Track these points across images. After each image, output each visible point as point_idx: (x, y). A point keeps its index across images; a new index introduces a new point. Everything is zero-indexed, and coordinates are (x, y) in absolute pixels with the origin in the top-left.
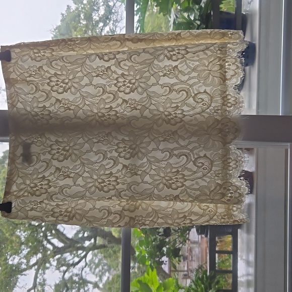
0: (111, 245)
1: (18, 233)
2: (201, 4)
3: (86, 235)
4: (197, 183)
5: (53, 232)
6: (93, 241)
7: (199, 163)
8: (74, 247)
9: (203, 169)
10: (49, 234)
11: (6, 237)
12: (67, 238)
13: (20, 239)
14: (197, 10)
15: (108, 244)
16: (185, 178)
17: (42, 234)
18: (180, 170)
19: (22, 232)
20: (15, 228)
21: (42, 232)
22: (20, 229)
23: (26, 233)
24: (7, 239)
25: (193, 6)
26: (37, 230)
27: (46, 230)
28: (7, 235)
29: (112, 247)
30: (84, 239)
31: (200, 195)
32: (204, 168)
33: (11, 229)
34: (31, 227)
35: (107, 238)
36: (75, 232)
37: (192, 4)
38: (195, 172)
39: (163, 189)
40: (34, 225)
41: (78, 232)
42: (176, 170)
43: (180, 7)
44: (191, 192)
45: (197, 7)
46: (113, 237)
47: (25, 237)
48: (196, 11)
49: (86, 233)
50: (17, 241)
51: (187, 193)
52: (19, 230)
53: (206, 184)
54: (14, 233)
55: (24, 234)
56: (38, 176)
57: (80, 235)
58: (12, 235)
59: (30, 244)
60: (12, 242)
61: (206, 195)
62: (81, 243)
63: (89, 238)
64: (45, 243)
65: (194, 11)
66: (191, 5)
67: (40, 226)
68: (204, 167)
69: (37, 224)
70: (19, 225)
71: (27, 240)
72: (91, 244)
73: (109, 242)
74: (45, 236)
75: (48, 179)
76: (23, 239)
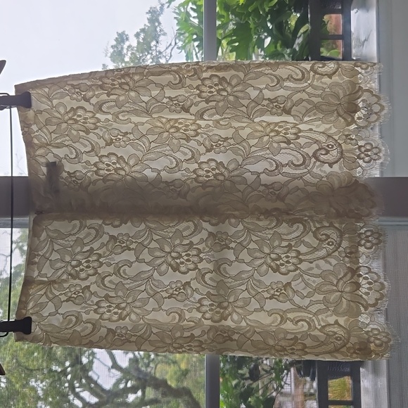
0: (166, 399)
1: (33, 383)
2: (294, 46)
3: (129, 385)
4: (318, 267)
5: (84, 381)
6: (140, 393)
7: (323, 235)
8: (112, 402)
9: (328, 244)
10: (77, 385)
11: (15, 389)
12: (103, 390)
13: (36, 391)
14: (289, 55)
15: (163, 397)
16: (300, 257)
17: (67, 385)
18: (293, 243)
19: (39, 382)
20: (29, 376)
21: (68, 381)
22: (36, 377)
23: (44, 383)
24: (18, 393)
25: (283, 50)
26: (60, 379)
27: (74, 378)
28: (17, 386)
29: (168, 402)
30: (127, 391)
31: (322, 284)
32: (329, 242)
33: (24, 378)
34: (52, 374)
35: (161, 389)
36: (113, 381)
37: (281, 47)
38: (316, 249)
39: (267, 272)
40: (56, 371)
41: (119, 382)
42: (286, 244)
43: (264, 52)
44: (309, 279)
45: (288, 51)
46: (170, 387)
47: (42, 389)
48: (286, 56)
49: (129, 382)
50: (32, 394)
51: (303, 280)
52: (33, 380)
53: (331, 268)
54: (27, 383)
55: (41, 385)
56: (82, 248)
57: (122, 386)
58: (24, 386)
59: (50, 399)
60: (24, 396)
61: (332, 284)
62: (122, 397)
63: (134, 390)
64: (71, 397)
65: (284, 56)
66: (279, 48)
67: (64, 373)
68: (329, 240)
69: (59, 370)
70: (35, 372)
71: (46, 393)
72: (137, 398)
73: (164, 394)
74: (72, 388)
75: (97, 253)
76: (40, 393)
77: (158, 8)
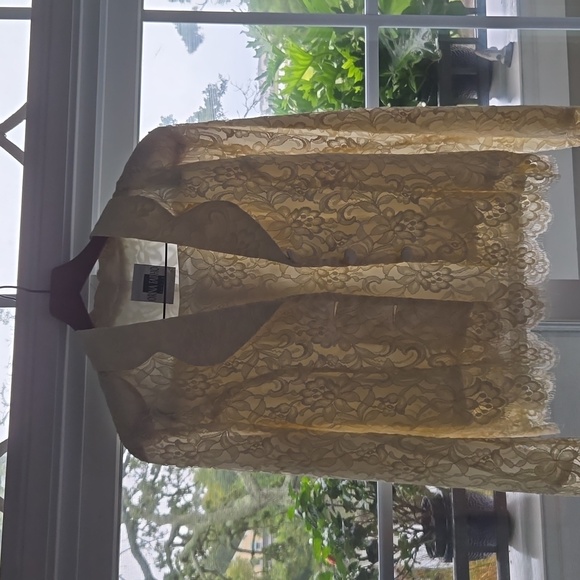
77: (219, 86)
